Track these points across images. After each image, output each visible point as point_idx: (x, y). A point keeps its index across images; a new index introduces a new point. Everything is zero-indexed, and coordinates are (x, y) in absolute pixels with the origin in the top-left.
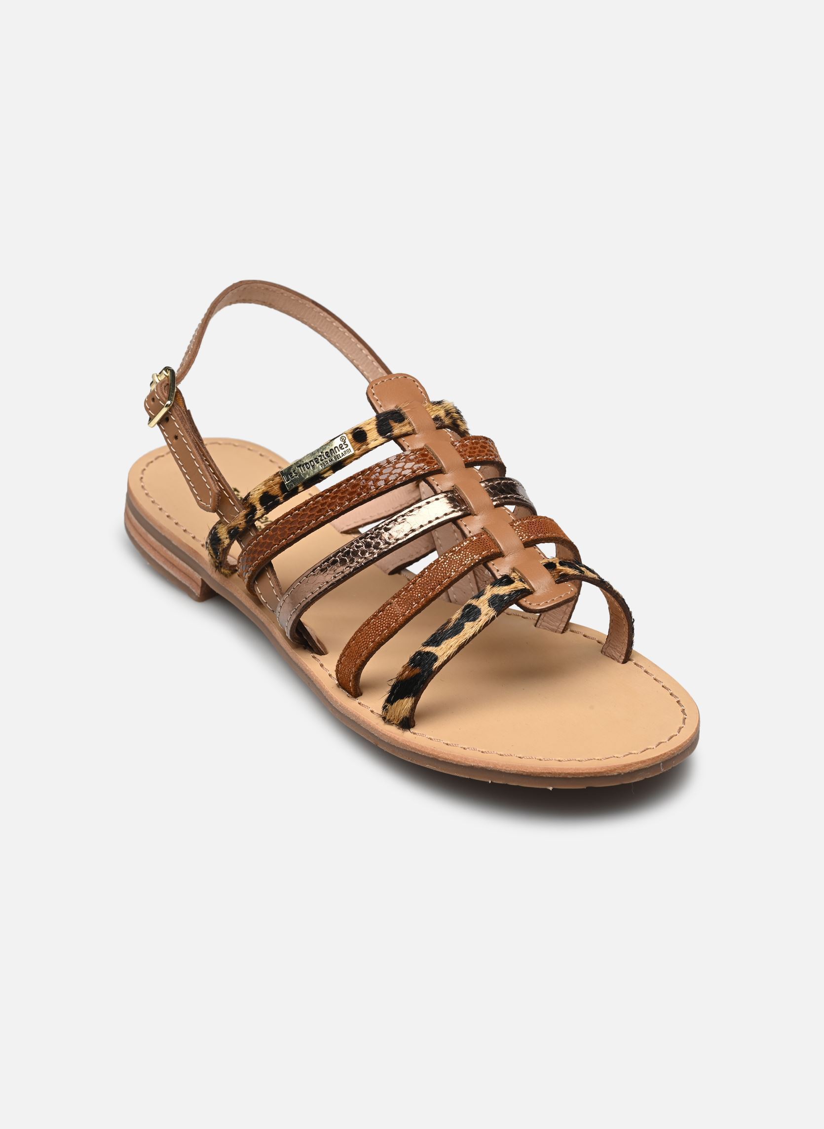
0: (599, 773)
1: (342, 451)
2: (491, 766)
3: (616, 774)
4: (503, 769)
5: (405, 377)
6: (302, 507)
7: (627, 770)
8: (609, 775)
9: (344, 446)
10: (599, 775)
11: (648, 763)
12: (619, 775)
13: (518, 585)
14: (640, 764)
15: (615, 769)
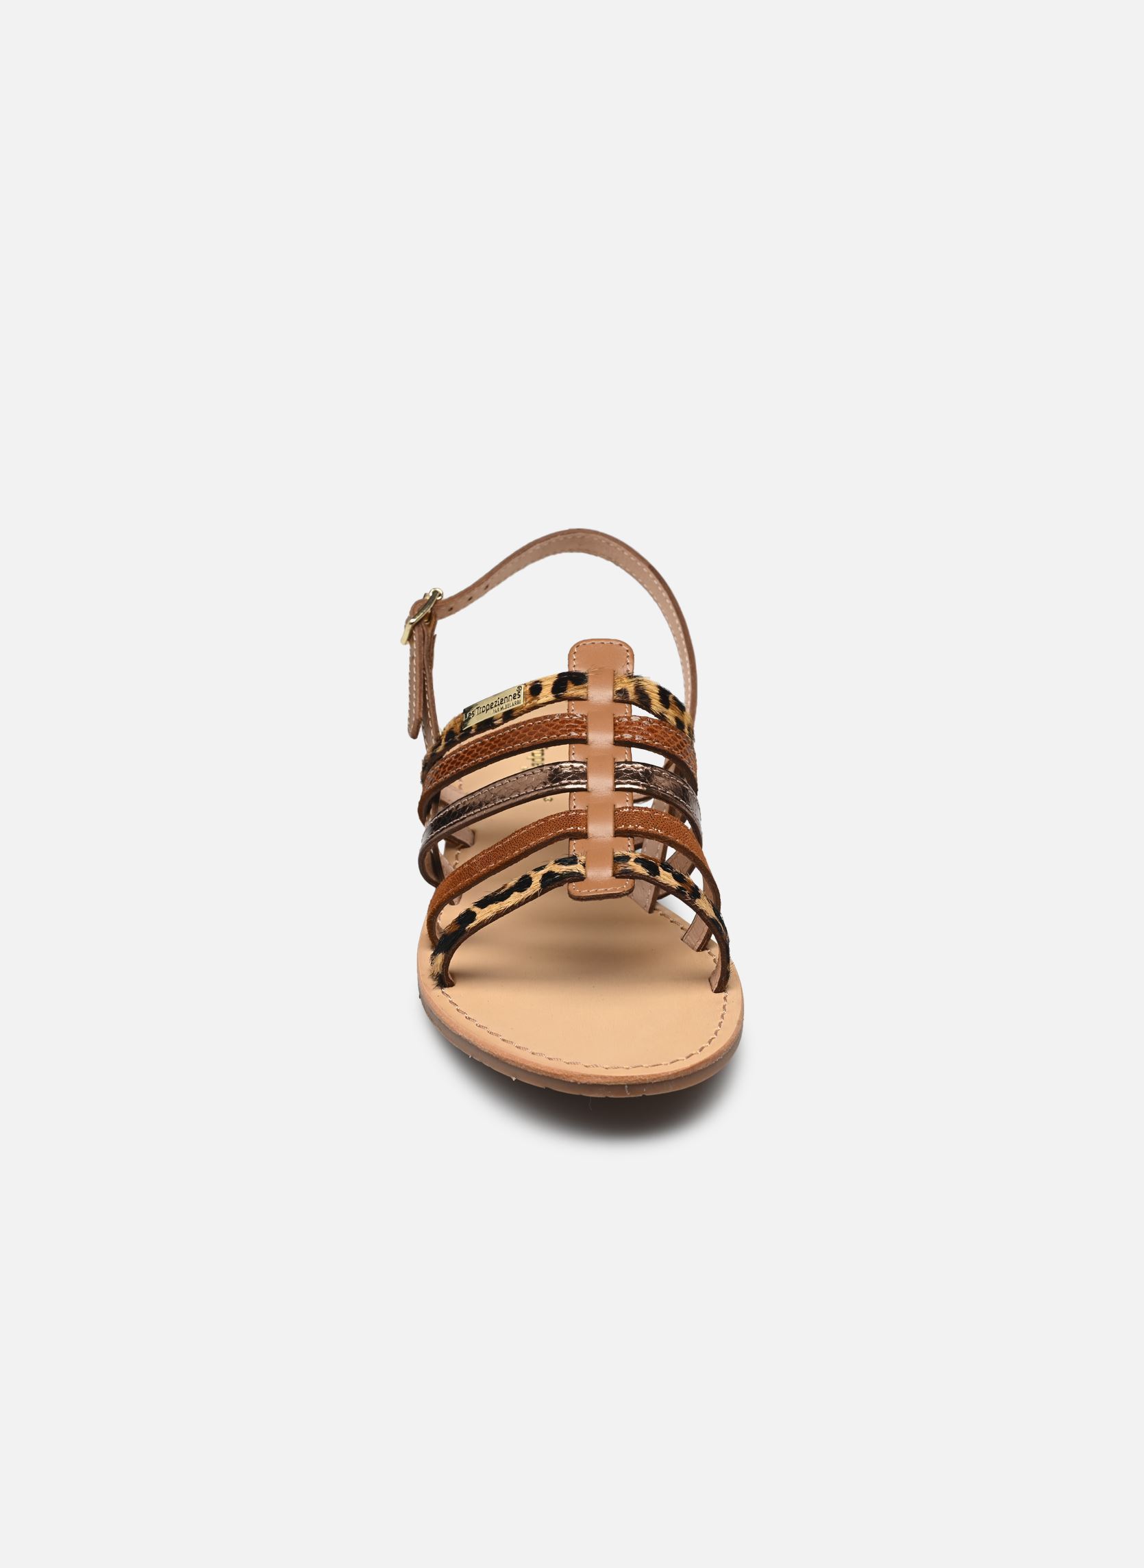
0: (555, 1074)
1: (514, 701)
2: (472, 1040)
3: (572, 1081)
4: (480, 1046)
5: (621, 645)
6: (464, 748)
7: (584, 1081)
8: (566, 1080)
9: (517, 696)
10: (555, 1077)
11: (609, 1081)
12: (575, 1083)
13: (577, 868)
14: (600, 1079)
15: (572, 1076)
